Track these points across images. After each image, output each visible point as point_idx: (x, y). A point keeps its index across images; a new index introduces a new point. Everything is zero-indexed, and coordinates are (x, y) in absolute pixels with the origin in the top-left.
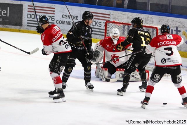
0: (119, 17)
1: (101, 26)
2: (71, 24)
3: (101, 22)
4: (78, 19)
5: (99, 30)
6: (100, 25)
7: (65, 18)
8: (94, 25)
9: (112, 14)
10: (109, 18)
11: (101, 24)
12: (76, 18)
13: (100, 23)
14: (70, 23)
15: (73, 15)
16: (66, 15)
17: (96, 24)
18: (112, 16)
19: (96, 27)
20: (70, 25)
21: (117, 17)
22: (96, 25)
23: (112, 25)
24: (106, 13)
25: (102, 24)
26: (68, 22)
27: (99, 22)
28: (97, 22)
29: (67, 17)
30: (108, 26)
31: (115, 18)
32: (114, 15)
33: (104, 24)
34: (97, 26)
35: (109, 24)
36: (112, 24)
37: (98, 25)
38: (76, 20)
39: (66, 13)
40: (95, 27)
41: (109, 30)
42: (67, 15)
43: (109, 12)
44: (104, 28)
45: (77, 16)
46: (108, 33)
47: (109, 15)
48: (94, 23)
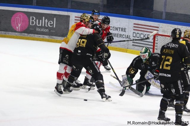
0: (168, 30)
2: (119, 36)
4: (126, 32)
5: (147, 43)
7: (112, 30)
9: (161, 27)
10: (158, 30)
12: (123, 30)
14: (117, 35)
15: (121, 27)
16: (113, 27)
17: (144, 36)
18: (160, 28)
20: (117, 37)
21: (166, 30)
23: (161, 38)
24: (155, 26)
26: (116, 34)
27: (148, 35)
28: (146, 35)
29: (115, 29)
30: (156, 39)
31: (164, 31)
32: (163, 28)
35: (158, 37)
36: (160, 36)
38: (124, 32)
39: (114, 25)
41: (157, 43)
42: (115, 27)
43: (158, 24)
44: (152, 41)
45: (124, 29)
46: (156, 46)
47: (158, 27)
48: (142, 36)
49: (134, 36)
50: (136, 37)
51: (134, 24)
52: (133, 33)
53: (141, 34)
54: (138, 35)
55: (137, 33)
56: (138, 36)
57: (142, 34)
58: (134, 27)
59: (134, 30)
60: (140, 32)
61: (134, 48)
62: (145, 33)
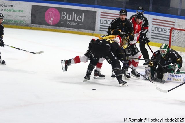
1: (166, 33)
3: (166, 29)
5: (164, 36)
6: (166, 32)
8: (160, 31)
10: (174, 25)
11: (166, 31)
13: (165, 30)
17: (162, 30)
18: (176, 23)
19: (162, 33)
21: (181, 25)
22: (162, 31)
23: (177, 32)
24: (172, 21)
25: (167, 30)
27: (165, 29)
28: (163, 29)
30: (172, 33)
31: (179, 26)
32: (178, 22)
33: (169, 31)
34: (163, 32)
35: (174, 30)
36: (176, 30)
37: (164, 31)
40: (161, 33)
41: (173, 36)
43: (174, 20)
44: (169, 34)
46: (172, 39)
47: (174, 22)
48: (160, 30)
49: (153, 29)
50: (155, 31)
51: (153, 19)
52: (152, 27)
53: (159, 28)
54: (156, 28)
55: (156, 27)
56: (156, 30)
57: (160, 28)
58: (153, 22)
59: (153, 24)
60: (158, 27)
61: (153, 40)
62: (163, 27)
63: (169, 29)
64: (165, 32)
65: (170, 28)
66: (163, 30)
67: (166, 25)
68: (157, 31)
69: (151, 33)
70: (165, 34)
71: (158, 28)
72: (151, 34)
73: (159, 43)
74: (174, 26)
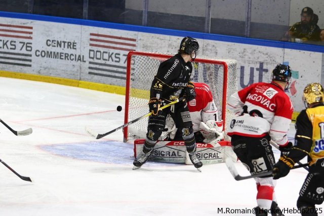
0: (152, 44)
1: (119, 62)
2: (64, 57)
3: (119, 54)
4: (75, 49)
5: (115, 69)
6: (118, 60)
7: (51, 46)
8: (107, 58)
9: (140, 39)
10: (134, 45)
11: (119, 58)
12: (72, 46)
13: (117, 56)
14: (61, 56)
15: (67, 41)
16: (53, 41)
17: (110, 56)
18: (139, 42)
19: (110, 62)
20: (61, 59)
21: (149, 45)
22: (110, 59)
23: (141, 60)
24: (129, 37)
25: (121, 56)
26: (58, 53)
27: (116, 54)
28: (112, 54)
29: (56, 45)
30: (132, 62)
31: (145, 47)
32: (143, 40)
33: (126, 57)
34: (113, 60)
35: (134, 57)
36: (140, 56)
37: (115, 59)
38: (72, 50)
39: (54, 38)
40: (108, 63)
41: (134, 69)
42: (56, 40)
43: (135, 35)
44: (126, 65)
45: (73, 43)
46: (132, 75)
47: (134, 40)
48: (106, 56)
49: (92, 56)
50: (95, 59)
51: (92, 34)
52: (90, 50)
53: (104, 52)
54: (99, 54)
55: (97, 51)
56: (98, 56)
57: (106, 53)
58: (91, 40)
59: (91, 45)
60: (102, 50)
61: (92, 78)
62: (111, 51)
63: (124, 55)
64: (116, 61)
65: (127, 53)
66: (113, 56)
67: (118, 46)
68: (100, 59)
69: (87, 63)
70: (117, 64)
71: (102, 52)
72: (88, 66)
73: (104, 83)
74: (134, 48)
